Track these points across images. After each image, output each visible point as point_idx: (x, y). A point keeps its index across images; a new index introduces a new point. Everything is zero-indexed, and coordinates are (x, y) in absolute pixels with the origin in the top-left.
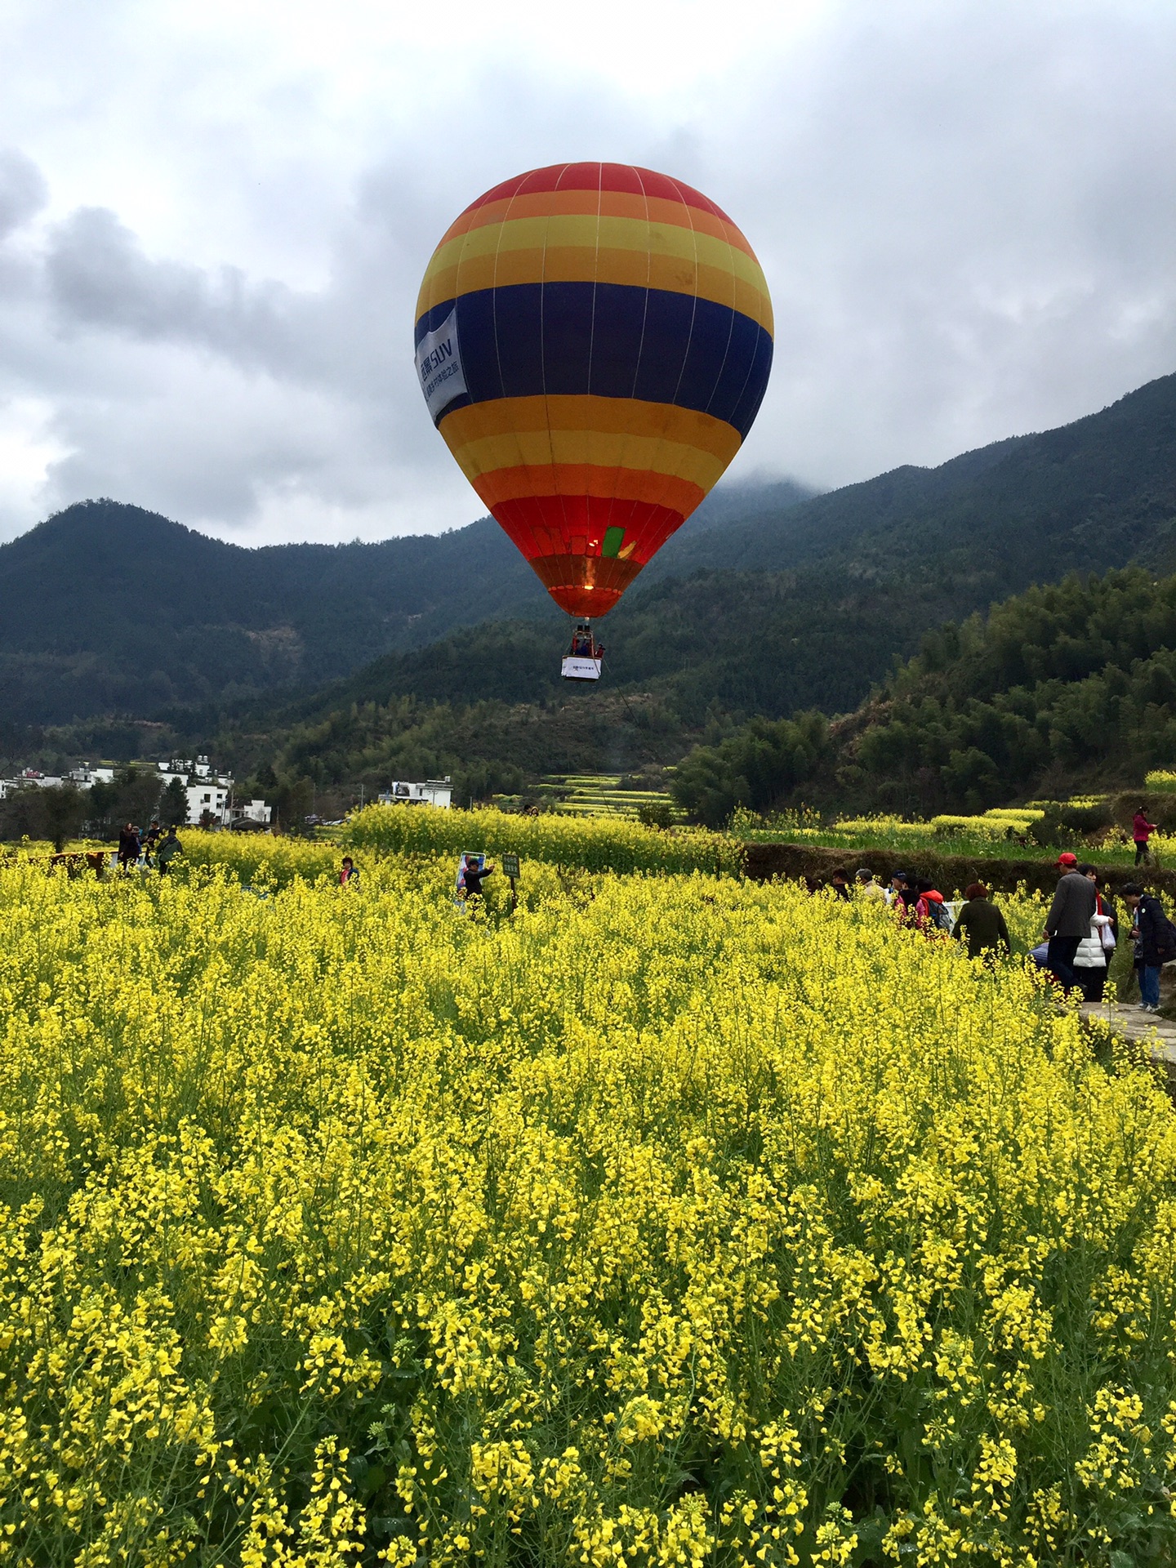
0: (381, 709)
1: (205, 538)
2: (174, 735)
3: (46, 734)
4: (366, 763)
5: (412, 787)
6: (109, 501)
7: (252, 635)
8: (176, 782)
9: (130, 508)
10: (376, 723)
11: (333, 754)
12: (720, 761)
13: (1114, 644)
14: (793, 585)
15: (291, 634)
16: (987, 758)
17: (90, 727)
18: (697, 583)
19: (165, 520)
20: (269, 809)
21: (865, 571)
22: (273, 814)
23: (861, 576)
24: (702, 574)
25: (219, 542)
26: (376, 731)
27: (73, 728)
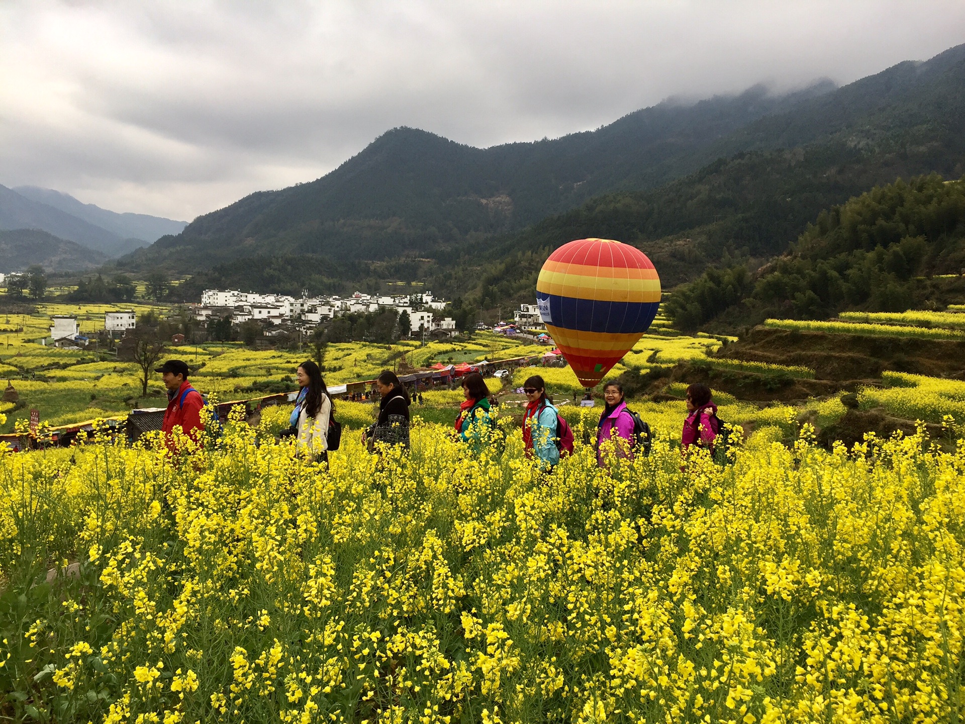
0: (534, 255)
1: (457, 145)
2: (437, 266)
3: (372, 268)
4: (521, 288)
5: (530, 307)
6: (406, 128)
7: (484, 201)
8: (405, 312)
9: (417, 130)
10: (530, 264)
11: (505, 282)
12: (688, 293)
13: (907, 225)
14: (802, 159)
15: (505, 199)
16: (816, 296)
17: (393, 263)
18: (737, 162)
19: (436, 136)
20: (454, 322)
21: (859, 143)
22: (456, 325)
23: (856, 146)
24: (741, 155)
25: (466, 146)
26: (530, 269)
27: (385, 264)
